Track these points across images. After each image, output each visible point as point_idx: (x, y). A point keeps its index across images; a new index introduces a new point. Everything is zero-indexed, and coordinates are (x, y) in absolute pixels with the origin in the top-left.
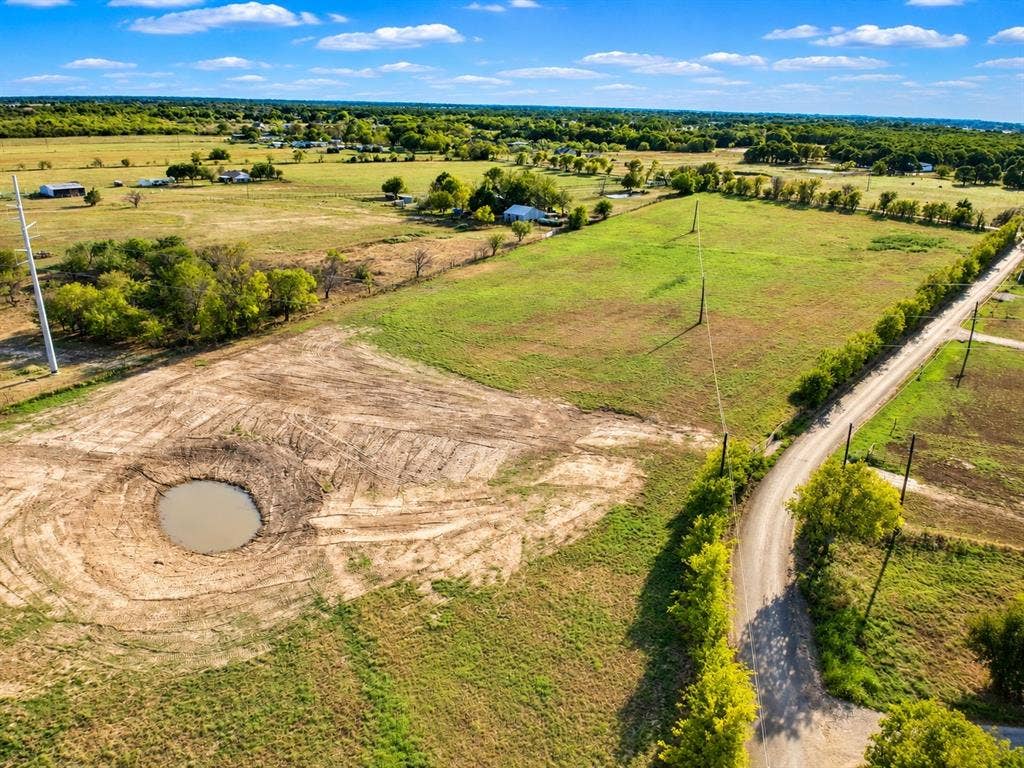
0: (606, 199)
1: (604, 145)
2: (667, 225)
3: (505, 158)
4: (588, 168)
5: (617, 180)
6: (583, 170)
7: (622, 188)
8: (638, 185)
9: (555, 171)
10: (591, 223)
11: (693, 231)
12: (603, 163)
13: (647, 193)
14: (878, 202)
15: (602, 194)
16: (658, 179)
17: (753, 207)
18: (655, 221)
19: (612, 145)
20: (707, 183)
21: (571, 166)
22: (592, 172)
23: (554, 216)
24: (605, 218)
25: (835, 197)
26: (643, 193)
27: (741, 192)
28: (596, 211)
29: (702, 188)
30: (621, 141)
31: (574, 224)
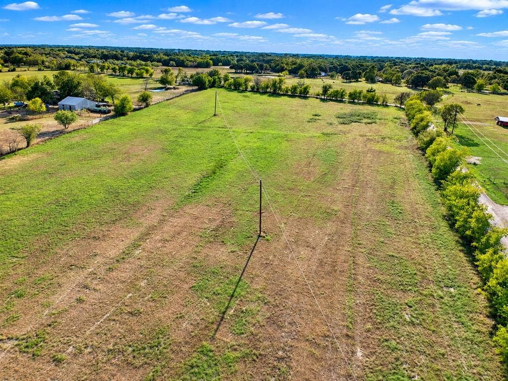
0: (148, 92)
1: (149, 63)
2: (195, 111)
3: (82, 68)
4: (137, 74)
5: (157, 81)
6: (134, 75)
7: (161, 86)
8: (170, 83)
9: (115, 76)
10: (135, 110)
11: (215, 115)
12: (147, 71)
13: (178, 89)
14: (321, 92)
15: (146, 89)
16: (183, 81)
17: (246, 96)
18: (185, 108)
19: (153, 63)
20: (214, 82)
21: (126, 73)
22: (140, 76)
23: (104, 105)
24: (147, 106)
25: (294, 89)
26: (174, 88)
27: (236, 87)
28: (140, 101)
29: (213, 85)
30: (159, 61)
31: (121, 111)
